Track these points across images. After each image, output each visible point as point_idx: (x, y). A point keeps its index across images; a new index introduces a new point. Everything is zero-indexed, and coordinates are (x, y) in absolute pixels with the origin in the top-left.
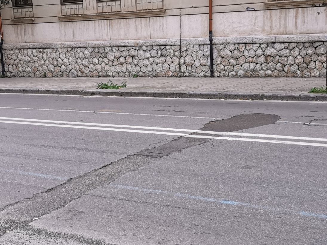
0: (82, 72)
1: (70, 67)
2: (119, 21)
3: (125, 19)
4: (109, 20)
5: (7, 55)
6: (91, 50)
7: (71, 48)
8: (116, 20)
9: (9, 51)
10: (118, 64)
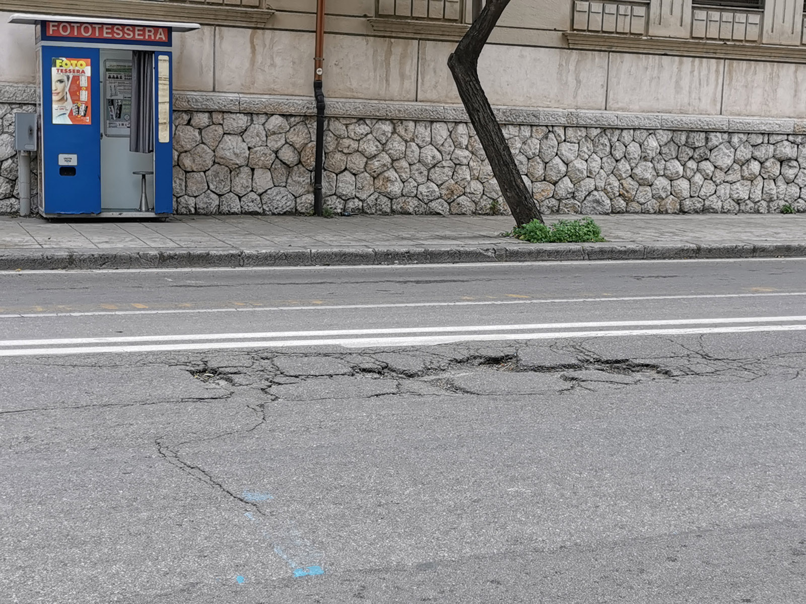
0: (628, 201)
1: (589, 184)
2: (753, 67)
3: (768, 64)
4: (723, 61)
5: (338, 137)
6: (665, 137)
7: (601, 128)
8: (745, 62)
9: (347, 125)
10: (740, 178)
